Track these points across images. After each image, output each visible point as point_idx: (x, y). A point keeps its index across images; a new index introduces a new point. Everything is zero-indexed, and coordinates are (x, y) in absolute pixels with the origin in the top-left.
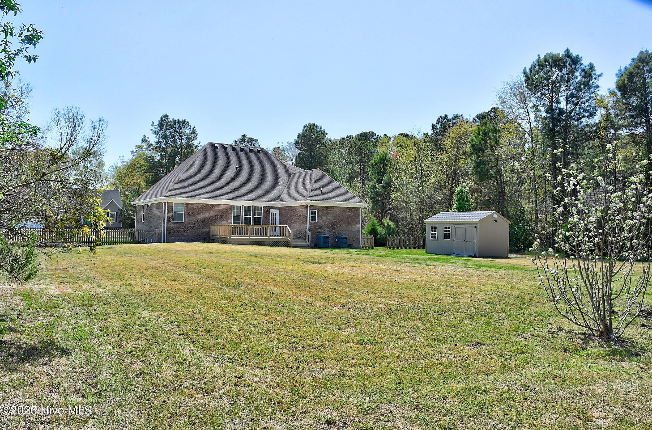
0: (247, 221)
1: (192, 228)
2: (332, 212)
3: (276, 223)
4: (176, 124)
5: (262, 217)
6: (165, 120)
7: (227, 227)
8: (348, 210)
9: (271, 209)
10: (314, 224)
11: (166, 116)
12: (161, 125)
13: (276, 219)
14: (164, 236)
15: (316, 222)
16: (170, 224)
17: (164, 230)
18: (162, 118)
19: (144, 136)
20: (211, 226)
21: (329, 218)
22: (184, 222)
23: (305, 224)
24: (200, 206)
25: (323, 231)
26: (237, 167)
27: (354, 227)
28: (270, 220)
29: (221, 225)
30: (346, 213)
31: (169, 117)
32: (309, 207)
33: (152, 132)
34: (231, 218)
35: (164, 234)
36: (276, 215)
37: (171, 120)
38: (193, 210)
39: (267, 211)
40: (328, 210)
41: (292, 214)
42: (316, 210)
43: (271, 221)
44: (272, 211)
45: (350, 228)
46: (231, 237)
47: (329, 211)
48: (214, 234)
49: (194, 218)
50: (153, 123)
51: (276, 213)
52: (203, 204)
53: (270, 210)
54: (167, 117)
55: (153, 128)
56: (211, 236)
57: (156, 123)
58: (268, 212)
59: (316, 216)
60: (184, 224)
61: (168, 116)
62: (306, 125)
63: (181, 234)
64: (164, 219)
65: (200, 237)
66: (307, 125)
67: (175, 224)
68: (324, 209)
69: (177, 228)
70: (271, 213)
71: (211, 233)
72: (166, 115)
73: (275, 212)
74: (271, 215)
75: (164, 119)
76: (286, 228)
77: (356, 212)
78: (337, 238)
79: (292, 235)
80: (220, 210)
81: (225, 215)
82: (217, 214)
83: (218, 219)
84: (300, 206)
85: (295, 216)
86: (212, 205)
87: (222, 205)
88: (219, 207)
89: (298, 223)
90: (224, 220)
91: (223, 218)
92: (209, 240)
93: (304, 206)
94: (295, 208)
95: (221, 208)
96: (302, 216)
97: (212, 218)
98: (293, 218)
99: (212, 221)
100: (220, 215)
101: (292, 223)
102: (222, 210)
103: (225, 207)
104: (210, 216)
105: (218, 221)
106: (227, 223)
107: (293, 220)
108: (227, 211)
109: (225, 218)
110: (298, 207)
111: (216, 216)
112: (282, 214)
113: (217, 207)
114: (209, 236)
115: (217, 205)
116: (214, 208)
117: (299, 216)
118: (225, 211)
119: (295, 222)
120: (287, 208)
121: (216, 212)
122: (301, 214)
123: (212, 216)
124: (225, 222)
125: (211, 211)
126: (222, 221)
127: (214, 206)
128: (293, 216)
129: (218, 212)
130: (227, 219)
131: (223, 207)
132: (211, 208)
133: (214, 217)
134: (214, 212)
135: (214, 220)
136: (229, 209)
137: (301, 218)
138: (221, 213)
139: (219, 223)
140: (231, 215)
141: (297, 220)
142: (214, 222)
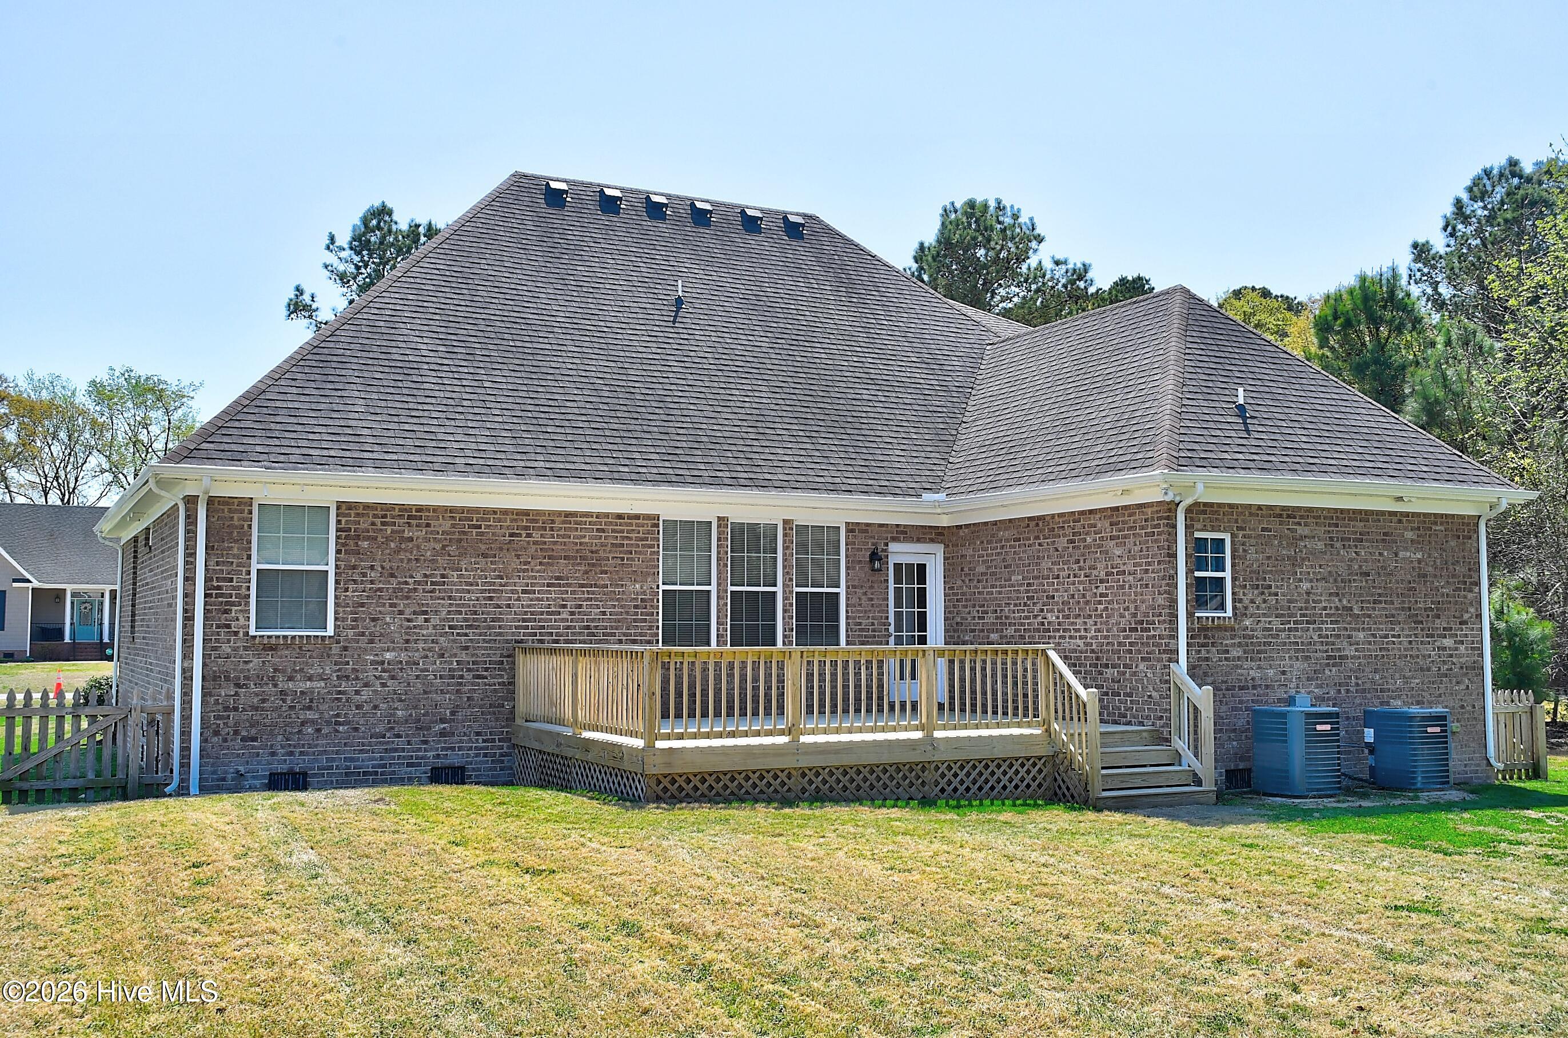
0: (753, 615)
1: (392, 671)
2: (1320, 545)
3: (923, 627)
4: (423, 239)
5: (842, 591)
6: (378, 227)
7: (625, 664)
8: (1409, 535)
9: (894, 539)
10: (1221, 628)
11: (383, 212)
12: (360, 243)
13: (922, 603)
14: (186, 734)
15: (1229, 613)
16: (226, 648)
17: (187, 693)
18: (365, 221)
19: (298, 289)
20: (520, 658)
21: (1305, 586)
22: (330, 631)
23: (1161, 629)
24: (447, 525)
25: (1271, 672)
26: (679, 301)
27: (1448, 642)
28: (892, 610)
29: (584, 653)
30: (1401, 554)
31: (395, 217)
32: (1188, 510)
33: (328, 274)
34: (646, 603)
35: (186, 718)
36: (922, 579)
37: (404, 226)
38: (398, 551)
39: (874, 556)
40: (1301, 530)
41: (1046, 564)
42: (1227, 537)
43: (898, 615)
44: (901, 553)
45: (1428, 650)
46: (660, 744)
47: (1302, 538)
48: (538, 709)
49: (401, 604)
50: (332, 239)
51: (922, 568)
52: (462, 510)
53: (893, 547)
54: (387, 218)
55: (331, 258)
56: (519, 721)
57: (344, 239)
58: (876, 557)
59: (1227, 575)
60: (335, 649)
61: (390, 213)
62: (953, 204)
63: (310, 715)
64: (189, 618)
65: (443, 734)
66: (958, 205)
67: (270, 647)
68: (1274, 524)
69: (281, 677)
70: (898, 567)
71: (521, 707)
72: (384, 206)
73: (916, 560)
74: (898, 580)
75: (374, 222)
76: (1040, 661)
77: (1453, 543)
78: (1369, 718)
79: (1093, 710)
80: (578, 547)
81: (610, 579)
82: (558, 578)
83: (564, 606)
84: (1109, 513)
85: (1072, 579)
86: (524, 518)
87: (594, 519)
88: (573, 534)
89: (1093, 628)
90: (604, 613)
91: (596, 600)
92: (508, 748)
93: (1149, 510)
94: (1072, 524)
95: (587, 540)
96: (1131, 578)
97: (529, 606)
98: (1057, 590)
99: (524, 621)
100: (582, 586)
101: (1049, 623)
102: (592, 552)
103: (613, 531)
104: (513, 592)
105: (563, 620)
106: (625, 635)
107: (1057, 603)
108: (625, 556)
109: (612, 600)
110: (1098, 516)
111: (550, 592)
112: (962, 570)
113: (555, 534)
114: (507, 726)
115: (558, 519)
116: (536, 536)
117: (1102, 575)
118: (611, 556)
119: (1068, 617)
120: (1006, 529)
121: (552, 565)
122: (1124, 564)
123: (524, 592)
124: (612, 627)
125: (518, 556)
126: (593, 620)
127: (536, 521)
128: (1058, 577)
129: (567, 565)
130: (622, 607)
131: (597, 529)
132: (520, 535)
133: (537, 595)
134: (541, 563)
135: (542, 613)
136: (640, 543)
137: (1123, 587)
138: (586, 572)
139: (573, 634)
140: (649, 580)
141: (1087, 603)
142: (543, 627)
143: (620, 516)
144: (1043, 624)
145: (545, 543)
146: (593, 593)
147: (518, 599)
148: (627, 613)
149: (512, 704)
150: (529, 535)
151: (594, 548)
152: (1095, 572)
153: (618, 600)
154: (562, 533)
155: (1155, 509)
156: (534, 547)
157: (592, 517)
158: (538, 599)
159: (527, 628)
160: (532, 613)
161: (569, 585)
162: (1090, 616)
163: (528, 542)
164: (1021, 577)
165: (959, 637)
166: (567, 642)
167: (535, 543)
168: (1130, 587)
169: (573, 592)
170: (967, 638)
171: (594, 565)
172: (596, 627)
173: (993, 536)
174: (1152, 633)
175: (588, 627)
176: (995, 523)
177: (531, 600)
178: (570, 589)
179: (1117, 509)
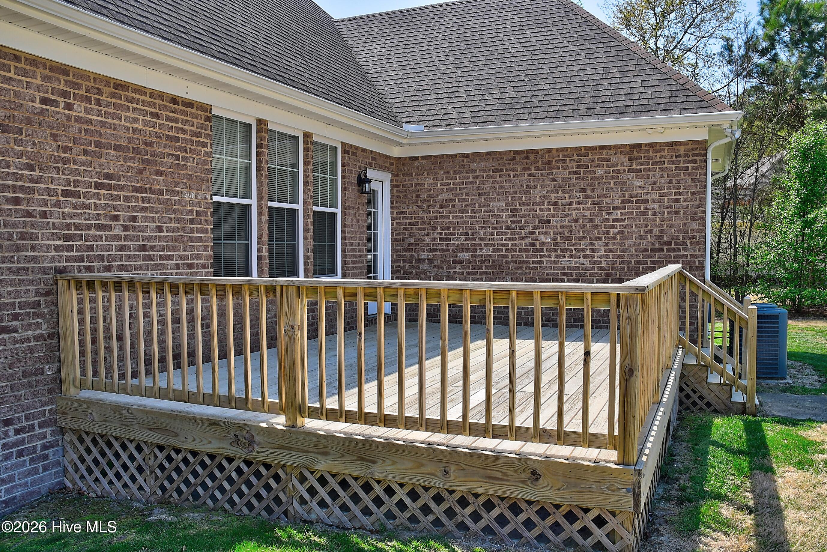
0: (280, 235)
3: (376, 247)
5: (339, 211)
9: (370, 165)
13: (375, 226)
34: (200, 217)
36: (375, 204)
39: (365, 179)
41: (539, 192)
51: (375, 194)
53: (368, 172)
58: (367, 179)
80: (130, 135)
81: (166, 184)
82: (108, 176)
83: (116, 218)
84: (628, 149)
85: (575, 206)
86: (62, 77)
87: (147, 99)
88: (124, 114)
89: (603, 249)
90: (160, 229)
91: (152, 210)
92: (53, 433)
93: (682, 148)
94: (576, 158)
95: (139, 126)
96: (656, 206)
97: (73, 216)
98: (554, 216)
99: (67, 238)
100: (136, 190)
101: (542, 244)
102: (146, 144)
103: (169, 119)
104: (50, 192)
105: (116, 238)
106: (182, 258)
107: (553, 227)
108: (181, 154)
109: (167, 210)
110: (612, 152)
111: (97, 196)
112: (418, 196)
113: (103, 109)
114: (50, 402)
115: (107, 90)
116: (79, 108)
117: (617, 202)
118: (166, 151)
119: (569, 239)
120: (481, 161)
121: (99, 156)
122: (647, 194)
123: (66, 193)
124: (169, 248)
125: (55, 137)
126: (149, 238)
127: (78, 86)
128: (556, 204)
129: (117, 159)
130: (179, 221)
131: (151, 113)
132: (55, 103)
133: (82, 200)
134: (86, 152)
135: (89, 227)
136: (195, 139)
137: (644, 213)
138: (140, 171)
139: (129, 257)
140: (203, 187)
141: (596, 226)
142: (91, 248)
143: (174, 100)
144: (533, 245)
145: (90, 122)
146: (148, 200)
147: (57, 205)
148: (183, 229)
149: (55, 367)
150: (69, 106)
151: (148, 139)
152: (605, 200)
153: (174, 211)
154: (111, 110)
155: (690, 147)
156: (77, 125)
157: (145, 94)
158: (85, 206)
159: (70, 248)
160: (77, 227)
161: (120, 188)
162: (599, 238)
163: (68, 117)
164: (503, 204)
165: (412, 256)
166: (122, 268)
167: (78, 120)
168: (655, 213)
169: (127, 199)
170: (423, 257)
171: (148, 162)
172: (153, 248)
173: (464, 166)
174: (682, 252)
175: (143, 248)
176: (467, 155)
177: (75, 207)
178: (122, 194)
179: (639, 146)
